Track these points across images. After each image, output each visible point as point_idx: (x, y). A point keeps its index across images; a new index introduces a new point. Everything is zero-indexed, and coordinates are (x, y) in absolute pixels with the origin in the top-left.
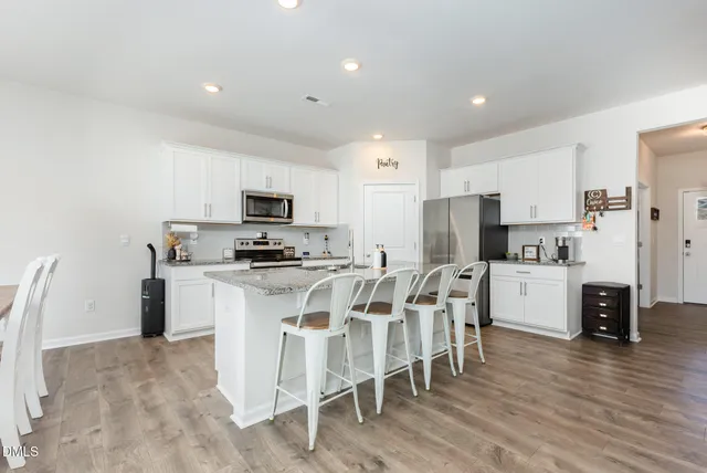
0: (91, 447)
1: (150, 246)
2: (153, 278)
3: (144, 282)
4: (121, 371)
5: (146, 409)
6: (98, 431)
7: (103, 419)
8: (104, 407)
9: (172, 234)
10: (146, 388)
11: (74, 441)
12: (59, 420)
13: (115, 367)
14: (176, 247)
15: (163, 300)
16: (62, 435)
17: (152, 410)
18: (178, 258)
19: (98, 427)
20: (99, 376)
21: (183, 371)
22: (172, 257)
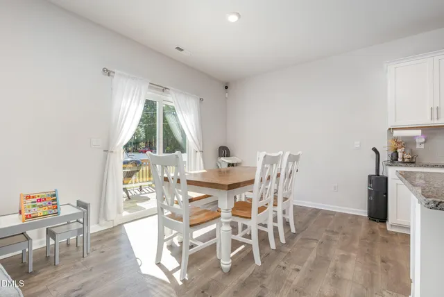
0: (287, 278)
1: (375, 150)
2: (378, 174)
3: (370, 177)
4: (338, 238)
5: (334, 276)
6: (298, 270)
7: (306, 264)
8: (312, 257)
9: (396, 140)
10: (345, 259)
11: (284, 268)
12: (289, 250)
13: (337, 233)
14: (398, 151)
15: (386, 194)
16: (283, 260)
17: (337, 279)
18: (400, 160)
19: (300, 267)
20: (325, 234)
21: (383, 261)
22: (394, 159)
